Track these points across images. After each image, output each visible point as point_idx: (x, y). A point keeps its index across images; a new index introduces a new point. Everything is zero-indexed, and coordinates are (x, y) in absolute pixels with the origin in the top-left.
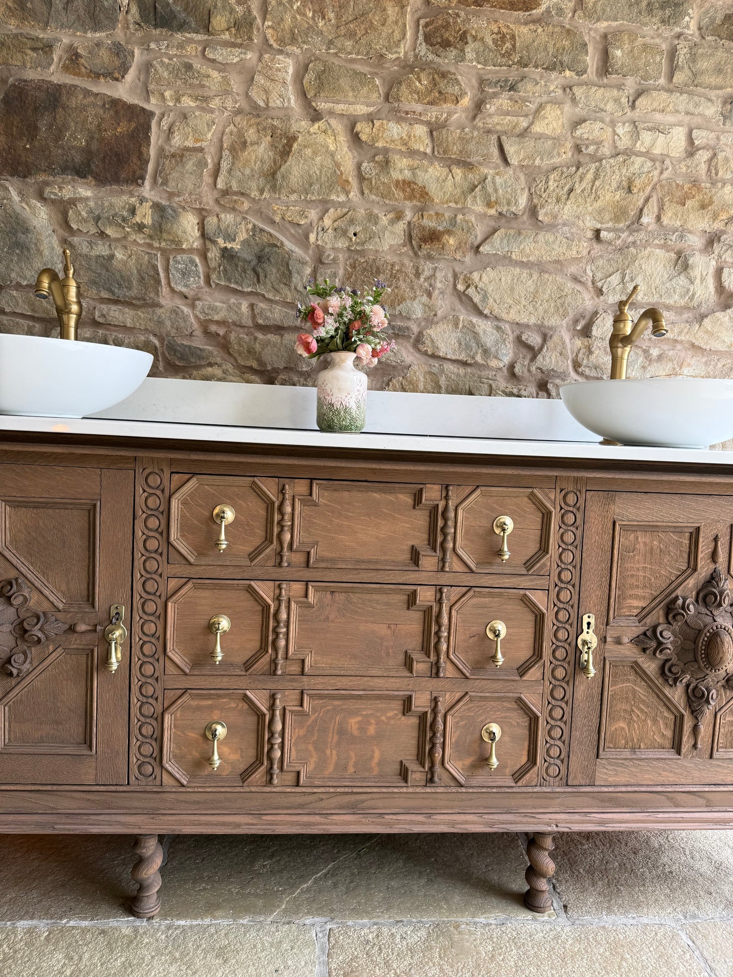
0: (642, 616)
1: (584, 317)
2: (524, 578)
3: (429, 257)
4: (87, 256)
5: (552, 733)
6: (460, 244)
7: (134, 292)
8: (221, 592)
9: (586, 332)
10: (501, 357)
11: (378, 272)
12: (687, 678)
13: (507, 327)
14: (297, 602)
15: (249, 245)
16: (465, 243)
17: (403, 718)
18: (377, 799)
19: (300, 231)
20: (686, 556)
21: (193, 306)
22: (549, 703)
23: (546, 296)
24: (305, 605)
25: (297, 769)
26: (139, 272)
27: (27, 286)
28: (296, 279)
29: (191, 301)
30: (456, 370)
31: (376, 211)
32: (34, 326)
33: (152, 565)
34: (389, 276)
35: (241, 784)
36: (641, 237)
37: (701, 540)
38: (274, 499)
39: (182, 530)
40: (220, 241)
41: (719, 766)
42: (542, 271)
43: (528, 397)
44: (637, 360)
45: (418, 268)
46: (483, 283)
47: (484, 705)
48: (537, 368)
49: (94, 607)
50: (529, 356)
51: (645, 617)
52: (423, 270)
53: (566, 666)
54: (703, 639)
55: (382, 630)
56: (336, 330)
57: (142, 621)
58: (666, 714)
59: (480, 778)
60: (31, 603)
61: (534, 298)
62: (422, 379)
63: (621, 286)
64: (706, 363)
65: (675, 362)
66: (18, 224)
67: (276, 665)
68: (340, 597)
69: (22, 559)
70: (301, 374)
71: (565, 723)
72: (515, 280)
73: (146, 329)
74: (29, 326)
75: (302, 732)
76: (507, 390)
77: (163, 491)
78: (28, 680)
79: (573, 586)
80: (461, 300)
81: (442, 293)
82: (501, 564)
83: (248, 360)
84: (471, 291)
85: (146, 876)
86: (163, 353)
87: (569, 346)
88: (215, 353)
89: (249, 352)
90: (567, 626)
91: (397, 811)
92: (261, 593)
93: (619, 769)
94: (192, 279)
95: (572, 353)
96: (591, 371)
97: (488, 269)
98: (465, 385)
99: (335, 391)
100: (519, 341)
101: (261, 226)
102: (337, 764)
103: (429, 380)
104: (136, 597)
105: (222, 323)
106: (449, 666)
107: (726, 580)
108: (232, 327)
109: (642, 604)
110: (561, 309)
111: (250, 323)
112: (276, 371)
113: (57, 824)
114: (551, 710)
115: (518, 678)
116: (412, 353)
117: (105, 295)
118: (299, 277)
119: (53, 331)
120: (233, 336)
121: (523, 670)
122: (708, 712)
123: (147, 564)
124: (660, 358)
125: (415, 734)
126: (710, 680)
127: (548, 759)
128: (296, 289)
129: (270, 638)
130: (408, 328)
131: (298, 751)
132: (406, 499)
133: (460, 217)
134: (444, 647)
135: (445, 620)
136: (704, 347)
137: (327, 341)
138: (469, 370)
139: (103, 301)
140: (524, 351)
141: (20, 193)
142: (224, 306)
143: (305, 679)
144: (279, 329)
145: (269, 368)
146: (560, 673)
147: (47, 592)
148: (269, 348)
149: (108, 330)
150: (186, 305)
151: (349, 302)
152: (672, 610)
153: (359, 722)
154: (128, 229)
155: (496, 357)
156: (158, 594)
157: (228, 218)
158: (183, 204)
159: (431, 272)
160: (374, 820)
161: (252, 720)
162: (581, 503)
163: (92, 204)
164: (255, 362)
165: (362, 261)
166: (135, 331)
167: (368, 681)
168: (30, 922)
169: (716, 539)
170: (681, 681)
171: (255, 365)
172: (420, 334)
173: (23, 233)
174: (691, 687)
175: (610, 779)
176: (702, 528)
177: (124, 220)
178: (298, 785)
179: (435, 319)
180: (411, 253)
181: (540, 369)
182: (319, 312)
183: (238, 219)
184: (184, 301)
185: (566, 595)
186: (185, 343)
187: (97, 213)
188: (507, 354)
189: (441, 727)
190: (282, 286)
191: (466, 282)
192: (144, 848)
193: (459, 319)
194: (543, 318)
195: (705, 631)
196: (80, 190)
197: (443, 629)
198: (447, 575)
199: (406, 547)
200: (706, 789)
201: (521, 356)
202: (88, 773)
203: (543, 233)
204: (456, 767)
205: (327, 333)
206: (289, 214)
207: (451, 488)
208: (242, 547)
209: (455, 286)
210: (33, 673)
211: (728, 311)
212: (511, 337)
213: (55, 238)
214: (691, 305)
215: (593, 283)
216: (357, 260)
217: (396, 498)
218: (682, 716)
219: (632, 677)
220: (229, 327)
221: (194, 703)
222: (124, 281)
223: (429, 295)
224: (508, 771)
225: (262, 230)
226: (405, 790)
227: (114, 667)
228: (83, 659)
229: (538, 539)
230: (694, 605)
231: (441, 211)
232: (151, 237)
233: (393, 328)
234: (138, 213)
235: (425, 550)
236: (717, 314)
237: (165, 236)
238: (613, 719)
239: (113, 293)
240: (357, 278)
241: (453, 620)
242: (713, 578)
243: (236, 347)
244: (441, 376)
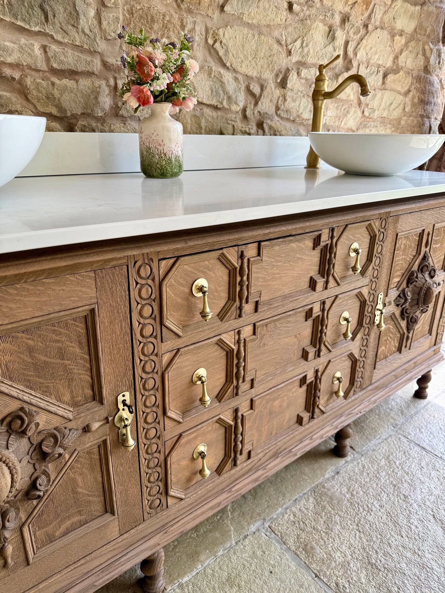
1: (281, 72)
3: (190, 11)
9: (283, 84)
10: (238, 103)
11: (153, 20)
13: (240, 78)
23: (263, 55)
28: (83, 22)
34: (161, 25)
36: (313, 12)
42: (260, 33)
45: (182, 20)
46: (226, 39)
50: (253, 102)
52: (187, 23)
61: (255, 55)
62: (189, 121)
63: (301, 49)
64: (337, 107)
70: (97, 119)
72: (245, 39)
76: (243, 129)
80: (210, 53)
81: (198, 45)
83: (47, 106)
84: (217, 45)
87: (274, 95)
88: (14, 99)
89: (48, 98)
95: (276, 100)
96: (284, 113)
97: (229, 27)
98: (217, 125)
100: (248, 89)
103: (194, 122)
105: (16, 66)
108: (28, 71)
110: (271, 65)
111: (44, 67)
112: (75, 117)
118: (85, 20)
120: (29, 81)
128: (83, 32)
138: (219, 113)
140: (250, 98)
142: (16, 46)
144: (73, 74)
145: (68, 114)
148: (67, 94)
155: (236, 103)
159: (192, 25)
164: (56, 109)
165: (138, 8)
171: (54, 111)
180: (176, 5)
181: (259, 112)
190: (70, 27)
191: (214, 37)
193: (212, 70)
194: (261, 72)
201: (249, 102)
209: (207, 40)
211: (349, 72)
212: (243, 88)
215: (286, 46)
220: (23, 70)
236: (345, 74)
240: (135, 25)
243: (35, 93)
244: (202, 118)
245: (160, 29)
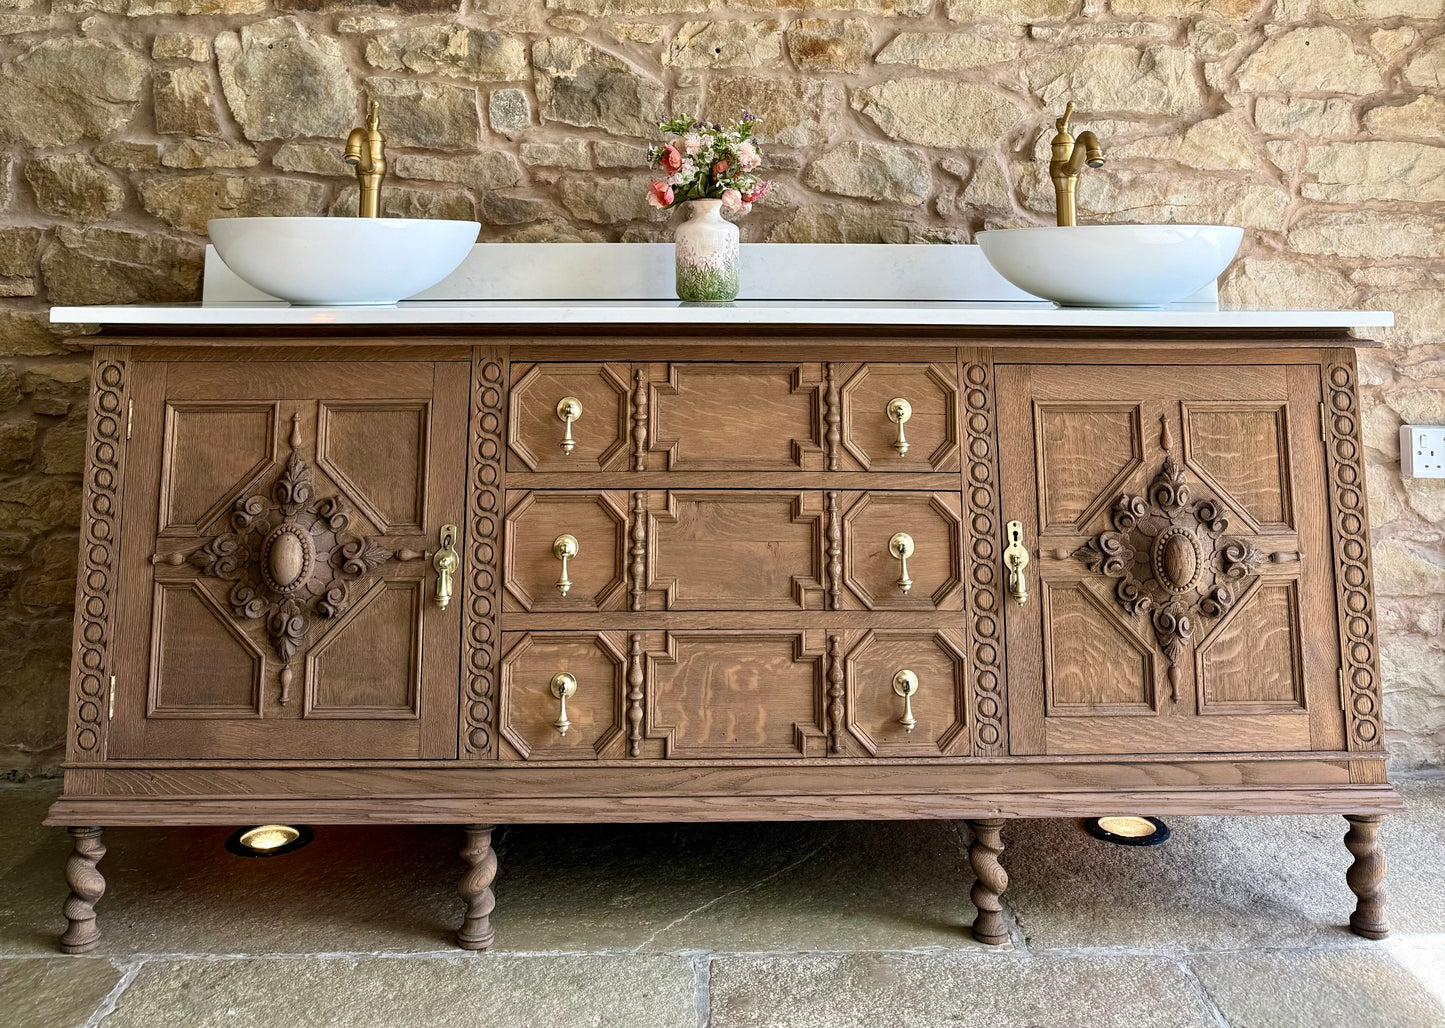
0: (1082, 523)
1: (1023, 135)
2: (929, 477)
3: (813, 72)
4: (388, 98)
5: (983, 682)
6: (850, 54)
7: (446, 138)
8: (567, 506)
9: (1028, 154)
10: (917, 191)
11: (749, 93)
12: (1147, 602)
13: (921, 153)
14: (656, 516)
15: (587, 72)
16: (858, 53)
17: (793, 666)
18: (766, 776)
19: (650, 51)
20: (1127, 442)
21: (518, 150)
22: (975, 641)
23: (970, 112)
24: (666, 519)
25: (663, 735)
26: (452, 113)
27: (313, 138)
28: (646, 108)
29: (516, 144)
30: (859, 210)
31: (742, 22)
32: (319, 187)
33: (488, 475)
35: (594, 756)
36: (1087, 31)
37: (1143, 422)
38: (627, 388)
39: (522, 431)
40: (552, 70)
41: (1210, 726)
42: (961, 81)
43: (960, 242)
44: (1102, 188)
45: (799, 85)
46: (885, 99)
47: (894, 646)
48: (968, 204)
49: (421, 529)
50: (955, 189)
51: (1085, 522)
52: (806, 88)
53: (993, 590)
54: (1158, 548)
55: (760, 549)
56: (697, 175)
57: (477, 544)
58: (1130, 653)
59: (896, 746)
60: (351, 526)
61: (953, 114)
62: (814, 224)
63: (1068, 93)
64: (1200, 187)
65: (1156, 189)
66: (305, 64)
67: (633, 597)
68: (708, 509)
69: (343, 474)
70: (655, 226)
71: (999, 667)
72: (926, 94)
73: (459, 183)
74: (312, 188)
75: (668, 686)
76: (930, 235)
77: (501, 384)
78: (343, 623)
79: (992, 485)
80: (858, 121)
81: (833, 114)
82: (900, 460)
83: (586, 212)
84: (870, 110)
85: (477, 888)
86: (480, 211)
87: (1007, 174)
88: (545, 206)
89: (588, 202)
90: (990, 538)
91: (791, 792)
92: (614, 505)
93: (1077, 732)
94: (517, 117)
95: (1013, 182)
96: (1041, 203)
97: (890, 82)
98: (872, 229)
99: (697, 251)
100: (939, 169)
101: (602, 48)
102: (712, 729)
103: (824, 225)
104: (470, 515)
105: (554, 168)
106: (846, 596)
107: (1181, 472)
108: (567, 173)
109: (1080, 506)
110: (991, 127)
111: (589, 166)
112: (623, 223)
113: (372, 811)
114: (979, 650)
115: (932, 608)
116: (800, 191)
117: (409, 143)
118: (649, 106)
119: (343, 192)
120: (567, 185)
121: (938, 597)
122: (1182, 648)
123: (483, 473)
124: (1133, 184)
125: (808, 686)
126: (1177, 605)
127: (981, 718)
128: (646, 120)
129: (626, 563)
130: (791, 160)
131: (664, 713)
132: (780, 382)
133: (848, 22)
134: (837, 569)
135: (836, 534)
136: (1195, 166)
137: (686, 188)
138: (876, 210)
139: (405, 150)
140: (948, 182)
141: (309, 28)
142: (557, 146)
143: (669, 615)
144: (625, 171)
145: (614, 221)
146: (985, 600)
147: (369, 512)
148: (613, 195)
149: (412, 186)
150: (510, 149)
151: (711, 141)
152: (1117, 512)
153: (737, 673)
154: (438, 63)
155: (910, 192)
156: (495, 510)
157: (561, 42)
158: (506, 30)
159: (817, 90)
160: (762, 804)
161: (604, 672)
162: (989, 379)
163: (396, 36)
164: (596, 214)
165: (729, 81)
166: (446, 186)
167: (746, 617)
168: (333, 954)
169: (1162, 420)
170: (1140, 605)
171: (595, 218)
172: (808, 165)
173: (311, 75)
174: (1156, 615)
175: (1067, 746)
176: (1142, 406)
177: (435, 52)
178: (665, 757)
179: (827, 147)
180: (789, 68)
181: (971, 204)
182: (675, 155)
183: (574, 43)
184: (507, 144)
185: (983, 498)
186: (508, 196)
187: (401, 46)
188: (925, 186)
189: (840, 675)
190: (629, 117)
191: (863, 99)
192: (475, 848)
193: (858, 146)
194: (968, 139)
195: (1161, 536)
196: (382, 21)
197: (835, 545)
198: (836, 475)
199: (784, 443)
200: (1196, 759)
201: (944, 188)
202: (410, 745)
203: (957, 35)
204: (863, 731)
205: (685, 179)
206: (636, 32)
207: (832, 366)
208: (590, 449)
209: (849, 104)
210: (350, 613)
211: (1220, 117)
212: (928, 165)
213: (349, 78)
214: (1169, 111)
215: (1030, 91)
216: (722, 80)
217: (769, 381)
218: (1151, 656)
219: (1080, 603)
220: (562, 172)
221: (537, 649)
222: (433, 125)
223: (817, 118)
224: (931, 736)
225: (603, 54)
226: (799, 762)
227: (445, 601)
228: (407, 595)
229: (943, 425)
230: (1145, 505)
231: (824, 16)
232: (467, 70)
233: (772, 160)
234: (451, 43)
235: (806, 445)
236: (1206, 122)
237: (484, 68)
238: (1060, 661)
239: (418, 140)
241: (847, 534)
242: (1166, 469)
243: (571, 197)
244: (840, 219)
245: (760, 101)
